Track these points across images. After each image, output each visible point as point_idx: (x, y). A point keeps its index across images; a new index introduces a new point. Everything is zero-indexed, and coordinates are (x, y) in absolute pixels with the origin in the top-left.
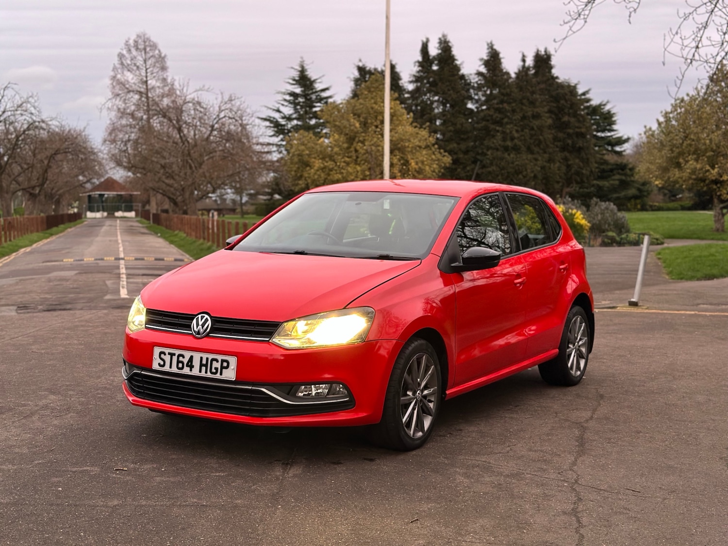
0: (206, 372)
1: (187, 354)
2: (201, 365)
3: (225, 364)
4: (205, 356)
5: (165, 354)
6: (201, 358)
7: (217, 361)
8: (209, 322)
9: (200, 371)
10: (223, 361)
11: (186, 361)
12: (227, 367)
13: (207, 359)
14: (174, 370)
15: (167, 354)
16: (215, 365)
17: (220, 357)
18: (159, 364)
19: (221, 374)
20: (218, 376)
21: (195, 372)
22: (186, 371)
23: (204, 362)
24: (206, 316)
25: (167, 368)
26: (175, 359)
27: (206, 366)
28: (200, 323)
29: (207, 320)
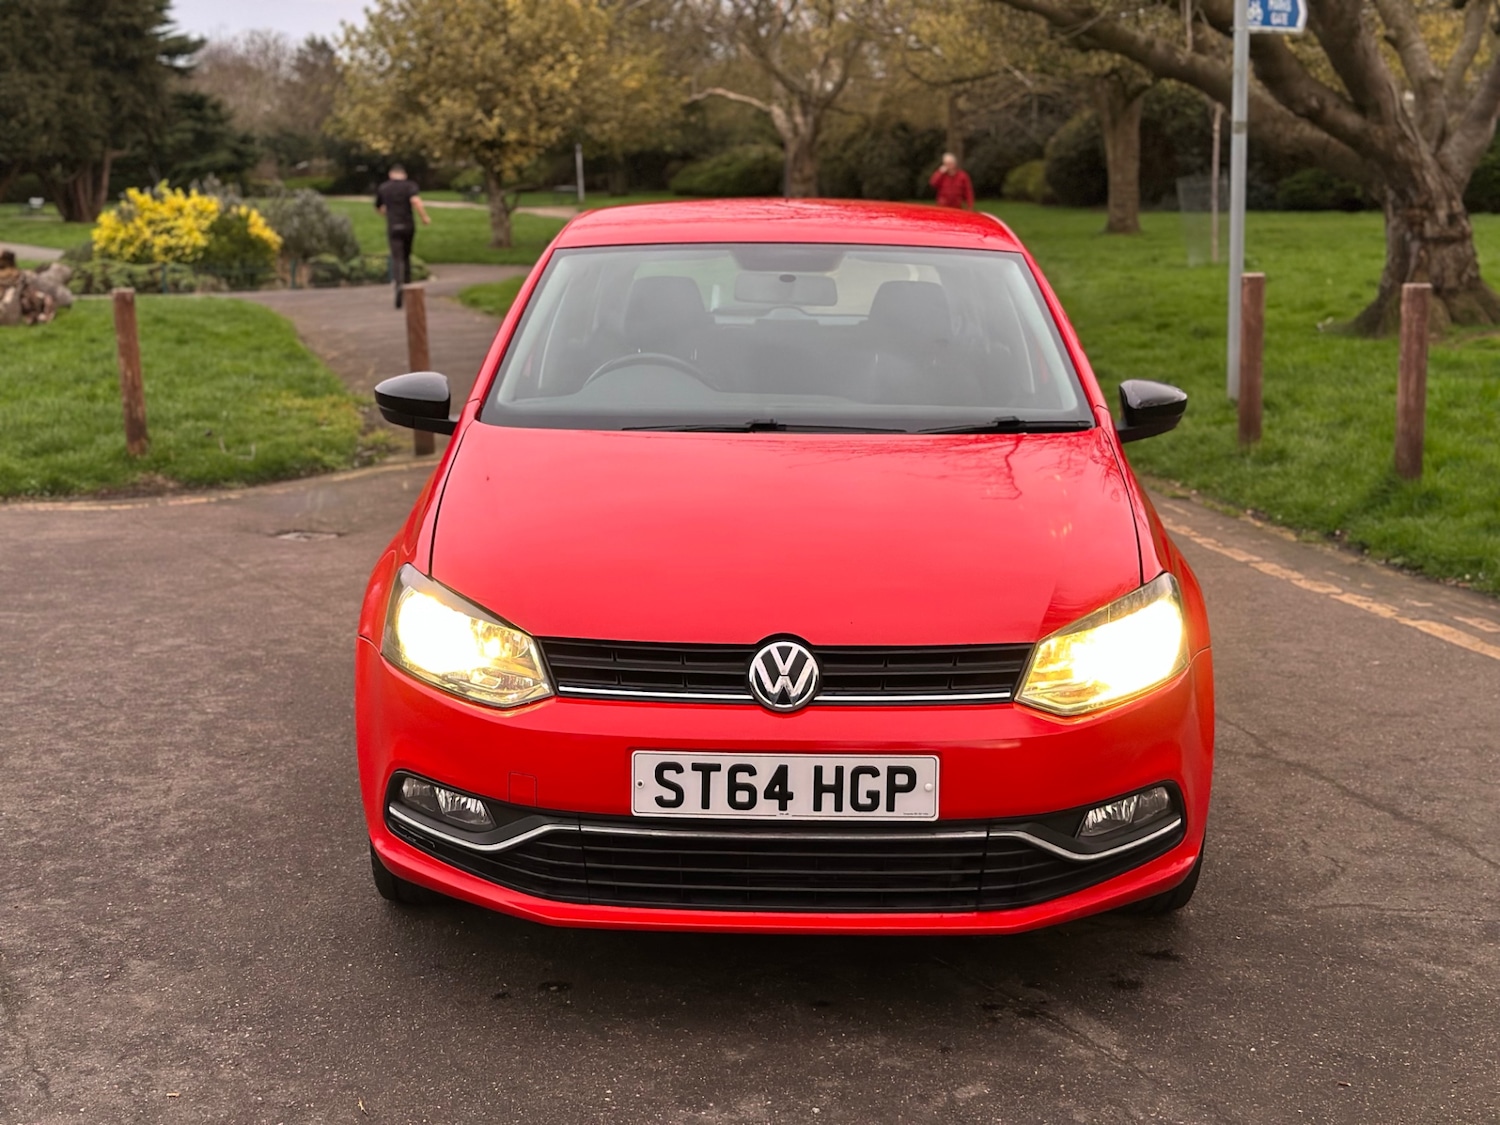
0: (839, 807)
1: (766, 766)
2: (819, 789)
3: (901, 780)
4: (829, 763)
5: (679, 769)
6: (818, 771)
7: (874, 772)
8: (811, 665)
9: (818, 807)
10: (893, 771)
11: (761, 782)
12: (910, 786)
13: (839, 771)
14: (720, 809)
15: (687, 767)
16: (866, 783)
17: (882, 763)
18: (660, 801)
19: (891, 807)
20: (881, 814)
21: (801, 808)
22: (766, 810)
23: (829, 779)
24: (796, 648)
25: (691, 808)
26: (720, 782)
27: (837, 789)
28: (784, 668)
29: (800, 661)
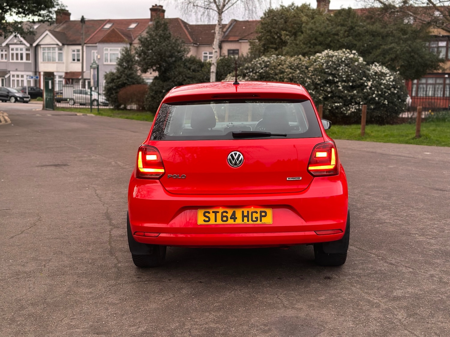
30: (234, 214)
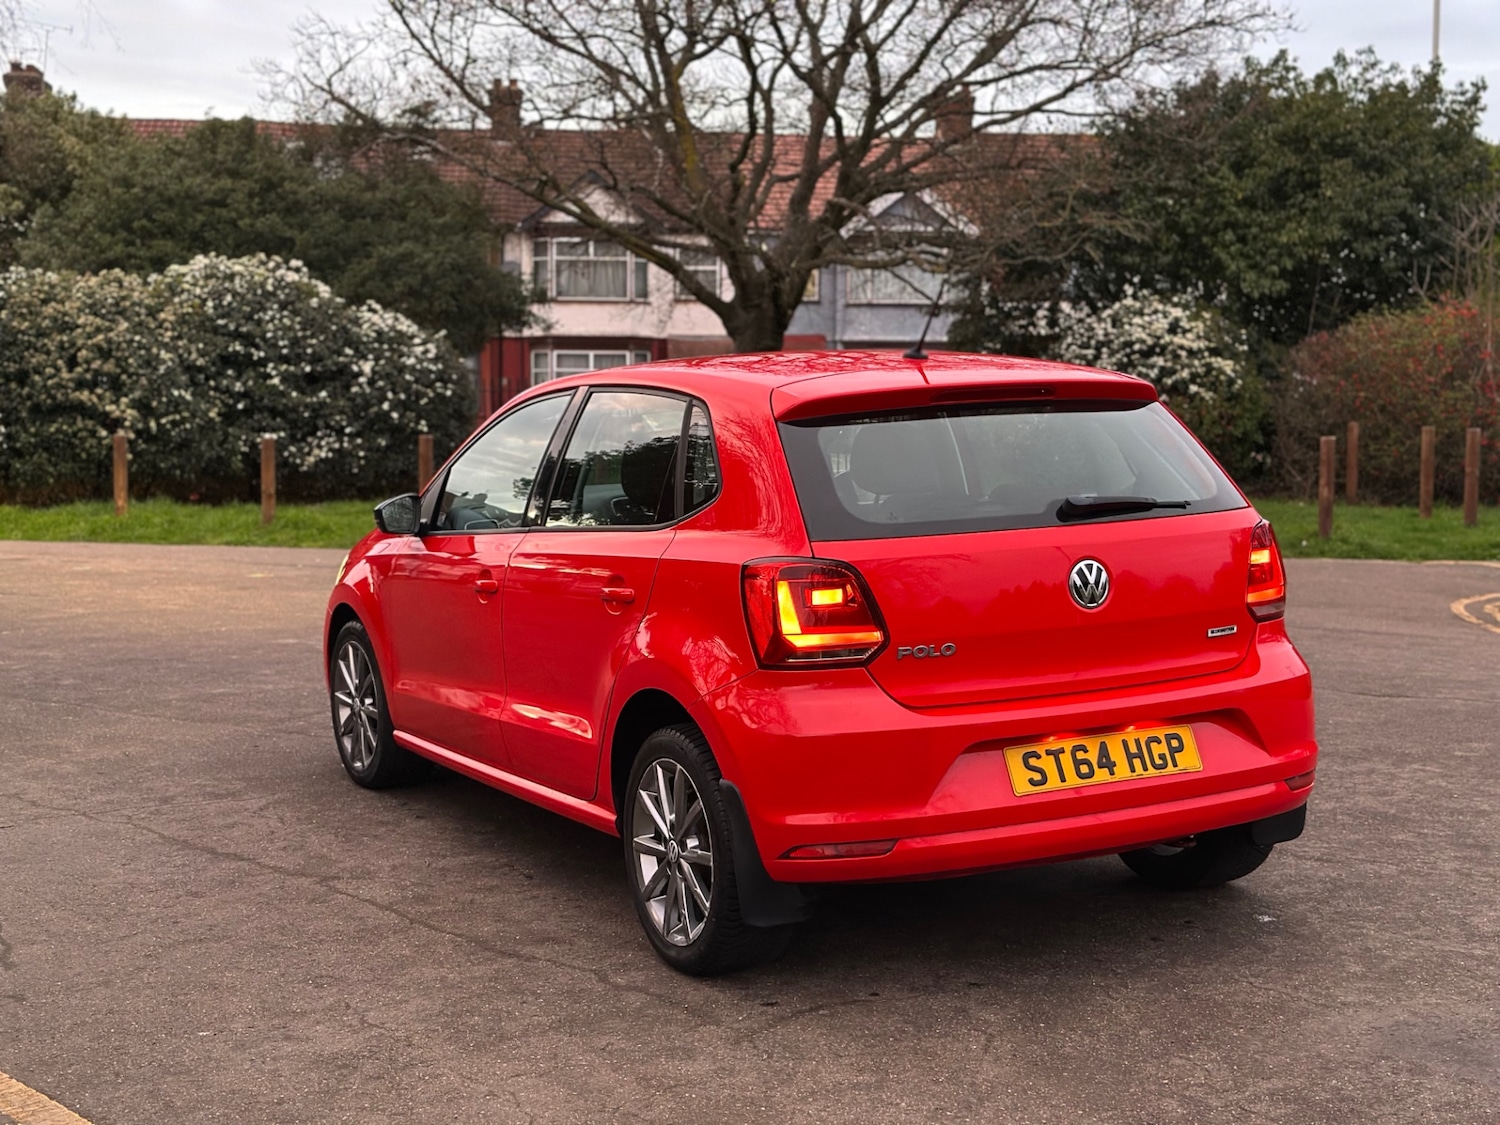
30: (1104, 751)
